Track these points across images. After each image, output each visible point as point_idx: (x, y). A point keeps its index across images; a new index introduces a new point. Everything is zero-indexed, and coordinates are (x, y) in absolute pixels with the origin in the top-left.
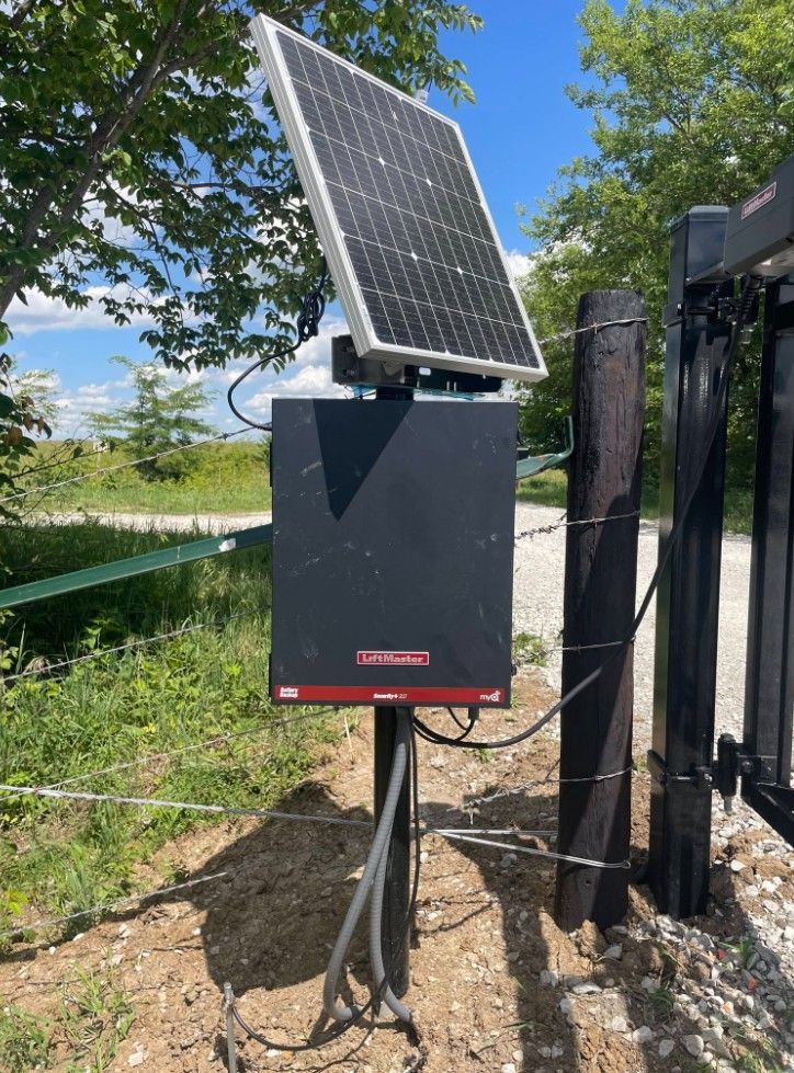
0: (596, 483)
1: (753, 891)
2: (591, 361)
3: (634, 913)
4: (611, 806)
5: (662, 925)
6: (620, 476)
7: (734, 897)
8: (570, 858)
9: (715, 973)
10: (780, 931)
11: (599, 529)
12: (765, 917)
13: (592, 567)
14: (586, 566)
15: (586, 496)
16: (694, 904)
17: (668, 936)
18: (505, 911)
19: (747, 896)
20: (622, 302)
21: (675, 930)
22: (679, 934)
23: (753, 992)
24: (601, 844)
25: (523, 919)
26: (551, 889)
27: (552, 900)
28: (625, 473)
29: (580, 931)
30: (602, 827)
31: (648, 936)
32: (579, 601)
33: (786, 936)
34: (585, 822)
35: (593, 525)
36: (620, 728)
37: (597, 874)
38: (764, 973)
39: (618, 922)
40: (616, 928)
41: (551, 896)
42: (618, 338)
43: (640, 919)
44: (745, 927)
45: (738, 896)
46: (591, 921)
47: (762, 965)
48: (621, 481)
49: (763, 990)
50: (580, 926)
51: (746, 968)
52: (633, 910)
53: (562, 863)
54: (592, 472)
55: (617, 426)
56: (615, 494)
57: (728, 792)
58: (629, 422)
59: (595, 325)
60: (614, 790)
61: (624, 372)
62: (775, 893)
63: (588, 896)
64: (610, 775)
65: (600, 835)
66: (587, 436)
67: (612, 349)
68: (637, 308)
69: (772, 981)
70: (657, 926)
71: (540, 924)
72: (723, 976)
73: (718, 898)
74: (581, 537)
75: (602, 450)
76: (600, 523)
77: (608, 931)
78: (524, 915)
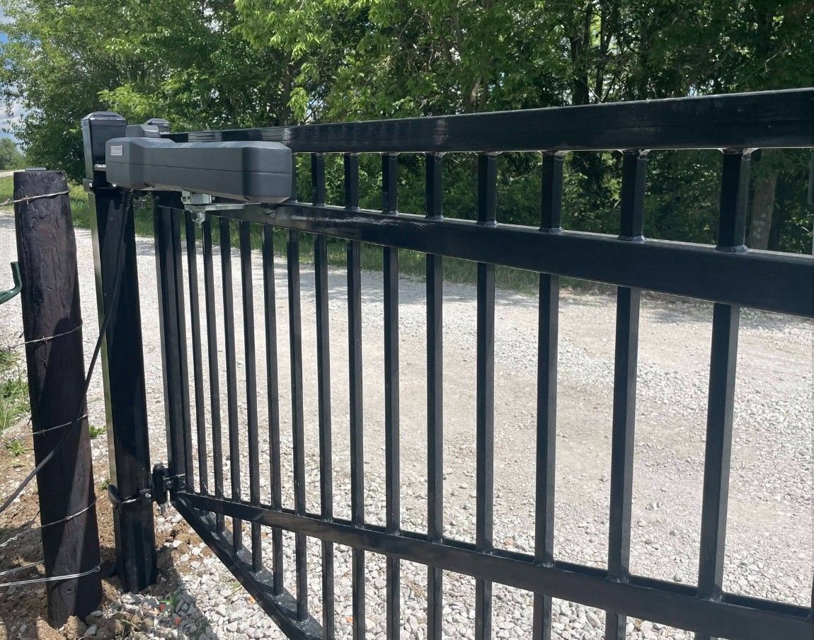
0: (42, 312)
1: (185, 558)
2: (27, 224)
3: (106, 599)
4: (80, 534)
5: (125, 601)
6: (61, 305)
7: (173, 566)
8: (53, 579)
9: (156, 622)
10: (199, 579)
11: (49, 345)
12: (191, 573)
13: (47, 372)
14: (42, 372)
15: (36, 322)
16: (148, 578)
17: (129, 607)
18: (8, 629)
19: (181, 563)
20: (46, 181)
21: (134, 601)
22: (137, 602)
23: (177, 627)
24: (76, 562)
25: (23, 631)
26: (44, 602)
27: (46, 609)
28: (64, 302)
29: (66, 625)
30: (75, 550)
31: (116, 612)
32: (40, 397)
33: (202, 582)
34: (61, 550)
35: (43, 342)
36: (82, 479)
37: (75, 582)
38: (186, 611)
39: (95, 609)
40: (93, 613)
41: (45, 607)
42: (47, 208)
43: (110, 601)
44: (178, 585)
45: (175, 564)
46: (74, 616)
47: (185, 607)
48: (62, 309)
49: (184, 623)
50: (66, 622)
51: (175, 612)
52: (106, 597)
53: (48, 583)
54: (39, 305)
55: (54, 270)
56: (58, 319)
57: (162, 501)
58: (64, 265)
59: (27, 198)
60: (81, 523)
61: (54, 231)
62: (199, 555)
63: (70, 599)
64: (78, 513)
65: (74, 555)
66: (32, 279)
67: (42, 215)
68: (58, 185)
69: (190, 615)
70: (122, 602)
71: (36, 629)
72: (161, 622)
73: (163, 569)
74: (36, 351)
75: (44, 288)
76: (49, 341)
77: (88, 618)
78: (24, 627)
